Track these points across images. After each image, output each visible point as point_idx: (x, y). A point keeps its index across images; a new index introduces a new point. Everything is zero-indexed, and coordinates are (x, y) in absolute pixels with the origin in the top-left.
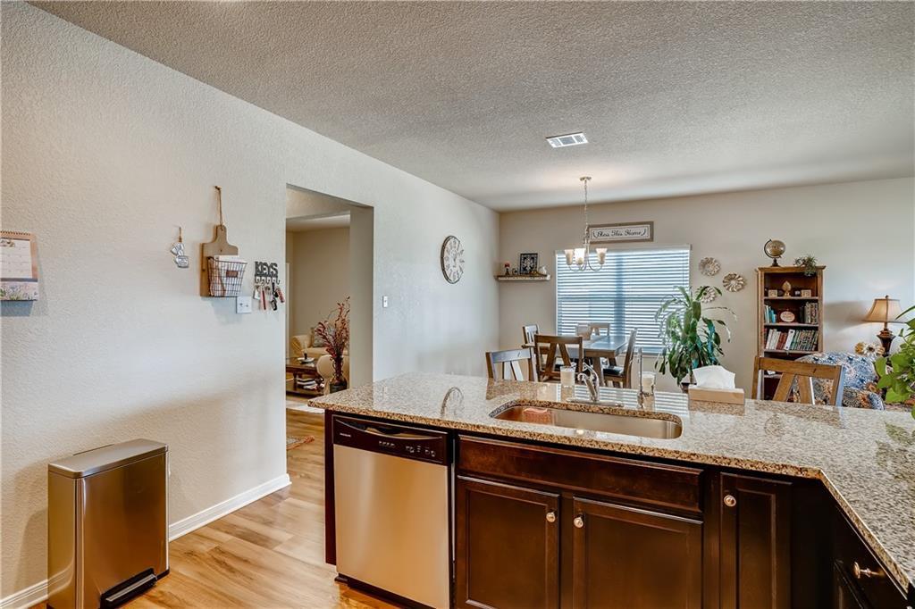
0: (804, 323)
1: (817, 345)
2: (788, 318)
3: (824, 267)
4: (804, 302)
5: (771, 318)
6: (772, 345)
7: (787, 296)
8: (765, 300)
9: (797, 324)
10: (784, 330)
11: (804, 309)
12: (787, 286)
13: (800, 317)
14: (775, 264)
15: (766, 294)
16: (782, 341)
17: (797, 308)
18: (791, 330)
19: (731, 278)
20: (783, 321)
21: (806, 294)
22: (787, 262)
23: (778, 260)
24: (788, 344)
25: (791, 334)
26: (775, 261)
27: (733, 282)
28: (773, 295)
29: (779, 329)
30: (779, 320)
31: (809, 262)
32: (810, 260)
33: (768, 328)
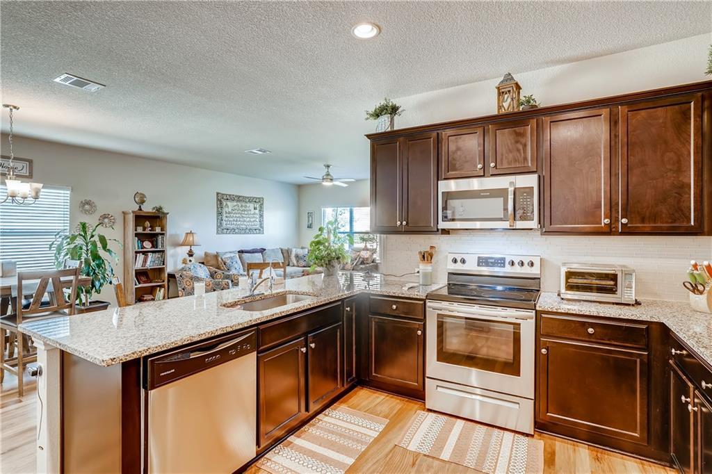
0: (157, 248)
1: (164, 262)
2: (147, 245)
3: (168, 213)
4: (157, 235)
5: (138, 246)
6: (139, 266)
7: (148, 231)
8: (136, 234)
9: (153, 249)
10: (145, 253)
11: (157, 239)
12: (147, 224)
13: (154, 245)
14: (140, 209)
15: (136, 230)
16: (145, 261)
17: (153, 238)
18: (149, 254)
19: (105, 217)
20: (145, 248)
21: (158, 230)
22: (148, 208)
23: (142, 206)
24: (148, 263)
25: (150, 255)
26: (140, 207)
27: (106, 220)
28: (140, 230)
29: (144, 253)
30: (143, 247)
31: (159, 209)
32: (161, 208)
33: (137, 252)
